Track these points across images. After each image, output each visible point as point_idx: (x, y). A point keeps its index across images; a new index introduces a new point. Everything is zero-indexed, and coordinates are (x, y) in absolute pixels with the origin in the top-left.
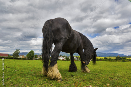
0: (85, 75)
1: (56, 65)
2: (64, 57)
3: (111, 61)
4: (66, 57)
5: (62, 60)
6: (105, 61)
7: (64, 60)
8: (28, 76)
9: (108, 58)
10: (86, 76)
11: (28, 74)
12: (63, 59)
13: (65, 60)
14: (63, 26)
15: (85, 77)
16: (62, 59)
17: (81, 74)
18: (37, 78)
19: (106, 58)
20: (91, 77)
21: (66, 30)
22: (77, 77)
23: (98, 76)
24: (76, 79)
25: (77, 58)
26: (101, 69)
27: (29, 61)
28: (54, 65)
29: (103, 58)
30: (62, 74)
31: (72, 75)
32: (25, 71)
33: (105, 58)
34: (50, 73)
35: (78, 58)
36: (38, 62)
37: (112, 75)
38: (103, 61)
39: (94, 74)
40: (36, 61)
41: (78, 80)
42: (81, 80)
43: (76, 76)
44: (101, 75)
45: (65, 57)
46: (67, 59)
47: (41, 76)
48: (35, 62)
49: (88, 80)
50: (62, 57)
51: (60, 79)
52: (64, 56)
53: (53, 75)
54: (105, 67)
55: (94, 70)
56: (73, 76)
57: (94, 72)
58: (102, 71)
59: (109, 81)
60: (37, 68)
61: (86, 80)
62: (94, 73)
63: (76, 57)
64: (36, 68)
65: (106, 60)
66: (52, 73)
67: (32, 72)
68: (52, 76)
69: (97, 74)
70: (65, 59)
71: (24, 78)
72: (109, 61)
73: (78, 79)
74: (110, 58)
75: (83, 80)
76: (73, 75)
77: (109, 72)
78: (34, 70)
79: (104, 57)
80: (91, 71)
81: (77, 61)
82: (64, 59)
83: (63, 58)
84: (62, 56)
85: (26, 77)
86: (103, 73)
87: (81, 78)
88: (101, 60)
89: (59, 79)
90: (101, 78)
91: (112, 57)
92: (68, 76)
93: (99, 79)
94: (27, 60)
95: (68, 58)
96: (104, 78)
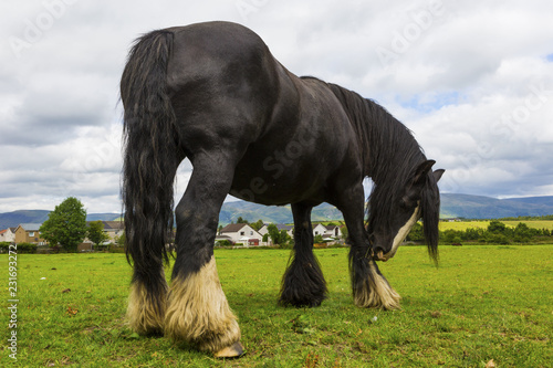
0: (370, 322)
1: (209, 270)
2: (257, 227)
3: (527, 242)
4: (271, 228)
5: (246, 245)
6: (491, 242)
7: (261, 244)
8: (56, 341)
9: (511, 225)
10: (377, 329)
11: (53, 330)
12: (256, 241)
13: (264, 248)
14: (231, 66)
15: (370, 334)
16: (246, 238)
17: (352, 318)
18: (103, 350)
19: (502, 229)
20: (404, 333)
21: (246, 87)
22: (324, 335)
23: (441, 322)
24: (321, 346)
25: (333, 232)
26: (468, 287)
27: (55, 257)
28: (196, 269)
29: (484, 225)
30: (243, 320)
31: (297, 327)
32: (35, 313)
33: (496, 228)
34: (179, 313)
35: (340, 234)
36: (108, 261)
37: (522, 316)
38: (483, 242)
39: (422, 317)
40: (96, 255)
41: (329, 347)
42: (349, 348)
43: (324, 328)
44: (459, 318)
45: (264, 231)
46: (278, 239)
47: (124, 336)
48: (89, 263)
49: (386, 346)
50: (246, 229)
51: (233, 343)
52: (256, 221)
53: (196, 319)
54: (488, 278)
55: (427, 296)
56: (306, 330)
57: (424, 303)
58: (472, 295)
59: (499, 346)
60: (104, 296)
61: (374, 348)
62: (424, 309)
63: (330, 227)
64: (98, 296)
65: (498, 235)
66: (188, 311)
67: (77, 318)
68: (193, 325)
69: (435, 316)
70: (265, 239)
71: (29, 351)
72: (518, 241)
73: (330, 342)
74: (520, 225)
75: (358, 349)
76: (306, 326)
77: (505, 305)
78: (85, 308)
79: (488, 223)
80: (405, 301)
81: (337, 246)
82: (261, 238)
83: (257, 236)
84: (246, 222)
85: (44, 345)
86: (474, 310)
87: (350, 340)
88: (471, 237)
89: (229, 345)
90: (458, 335)
91: (535, 218)
92: (276, 330)
93: (446, 338)
94: (44, 253)
95: (284, 234)
96: (474, 332)
